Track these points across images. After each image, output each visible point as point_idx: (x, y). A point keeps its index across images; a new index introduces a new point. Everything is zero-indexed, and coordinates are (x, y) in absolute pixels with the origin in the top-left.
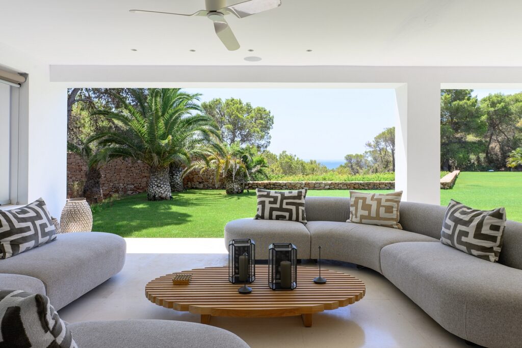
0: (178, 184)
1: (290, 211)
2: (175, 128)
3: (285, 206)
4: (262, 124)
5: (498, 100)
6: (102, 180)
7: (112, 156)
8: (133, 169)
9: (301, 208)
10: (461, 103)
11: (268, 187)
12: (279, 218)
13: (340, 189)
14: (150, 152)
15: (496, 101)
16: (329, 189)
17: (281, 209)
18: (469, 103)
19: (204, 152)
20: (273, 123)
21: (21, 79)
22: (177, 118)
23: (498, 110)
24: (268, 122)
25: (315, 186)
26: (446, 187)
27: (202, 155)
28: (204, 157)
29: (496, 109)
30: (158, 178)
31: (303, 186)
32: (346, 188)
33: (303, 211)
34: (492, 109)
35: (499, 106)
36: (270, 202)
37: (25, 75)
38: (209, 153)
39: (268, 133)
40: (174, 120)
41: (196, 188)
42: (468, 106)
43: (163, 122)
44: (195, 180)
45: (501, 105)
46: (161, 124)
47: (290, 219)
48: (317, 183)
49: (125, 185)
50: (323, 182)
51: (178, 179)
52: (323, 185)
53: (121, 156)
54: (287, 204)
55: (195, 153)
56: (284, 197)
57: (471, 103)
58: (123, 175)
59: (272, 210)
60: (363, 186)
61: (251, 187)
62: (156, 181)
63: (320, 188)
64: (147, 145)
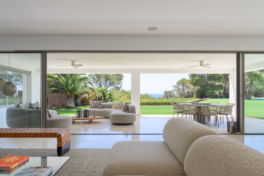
0: (79, 103)
1: (98, 106)
2: (76, 82)
3: (97, 105)
4: (118, 78)
6: (49, 102)
7: (52, 92)
8: (61, 97)
9: (101, 105)
12: (95, 108)
13: (144, 105)
14: (67, 91)
17: (96, 106)
19: (87, 91)
20: (123, 77)
21: (30, 73)
22: (76, 78)
24: (121, 77)
27: (86, 92)
28: (87, 93)
30: (69, 100)
33: (101, 106)
36: (93, 104)
37: (31, 72)
38: (89, 91)
39: (121, 82)
40: (75, 79)
41: (87, 105)
43: (71, 80)
44: (86, 102)
46: (70, 81)
47: (98, 108)
49: (58, 104)
51: (79, 101)
53: (56, 92)
54: (97, 104)
55: (83, 91)
56: (97, 103)
58: (57, 100)
59: (93, 106)
62: (69, 101)
64: (65, 88)
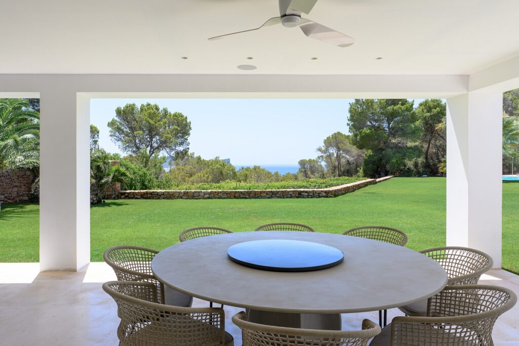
4: (177, 130)
5: (434, 105)
10: (396, 108)
11: (145, 196)
15: (432, 106)
16: (209, 198)
18: (403, 108)
23: (434, 115)
24: (185, 128)
25: (194, 195)
26: (330, 195)
29: (432, 114)
31: (181, 195)
32: (226, 196)
34: (428, 114)
35: (435, 111)
39: (187, 140)
42: (403, 111)
45: (436, 110)
48: (196, 192)
50: (203, 191)
52: (202, 194)
57: (405, 108)
60: (244, 194)
61: (128, 196)
63: (199, 197)
